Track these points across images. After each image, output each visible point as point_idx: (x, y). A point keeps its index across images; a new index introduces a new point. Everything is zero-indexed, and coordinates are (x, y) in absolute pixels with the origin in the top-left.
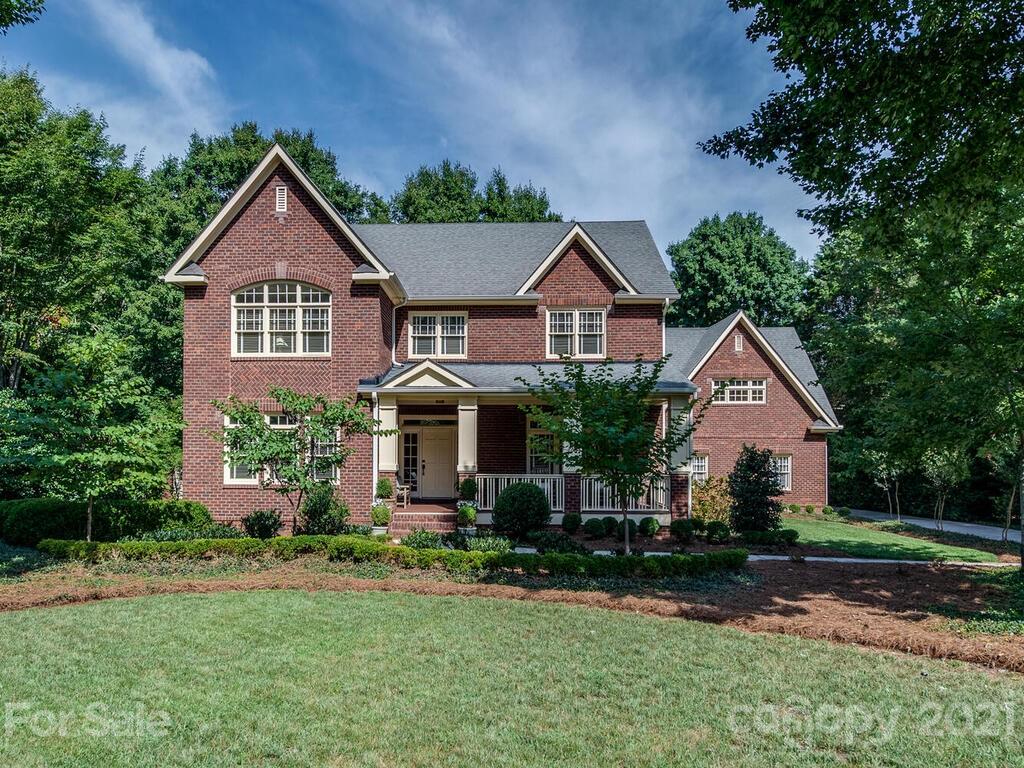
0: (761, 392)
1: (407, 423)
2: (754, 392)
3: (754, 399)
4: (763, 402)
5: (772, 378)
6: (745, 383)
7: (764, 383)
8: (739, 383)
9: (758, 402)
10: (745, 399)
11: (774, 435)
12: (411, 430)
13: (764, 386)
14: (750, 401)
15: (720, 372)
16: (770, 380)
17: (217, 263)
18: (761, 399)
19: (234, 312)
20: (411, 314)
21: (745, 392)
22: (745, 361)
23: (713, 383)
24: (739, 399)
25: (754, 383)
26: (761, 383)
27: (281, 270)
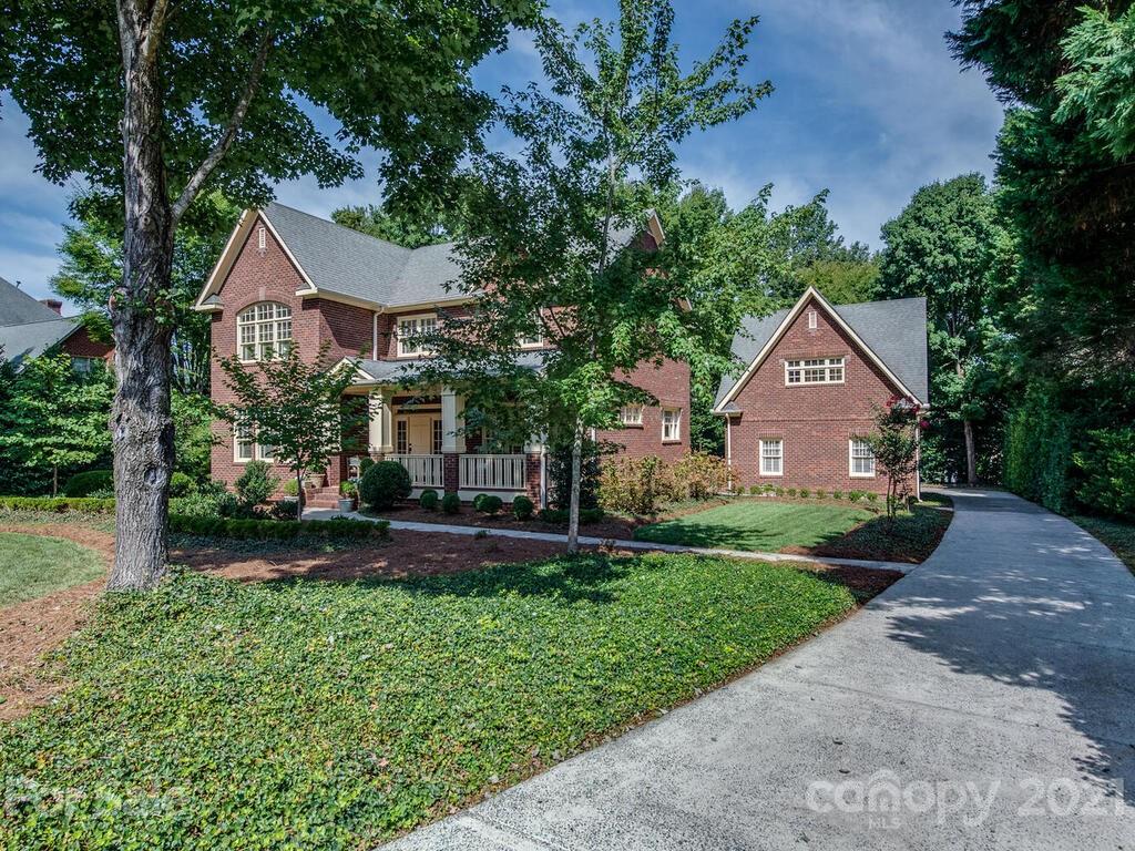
0: (839, 371)
1: (400, 412)
2: (832, 371)
3: (832, 378)
4: (843, 381)
5: (850, 354)
6: (822, 362)
7: (843, 361)
8: (815, 362)
9: (836, 382)
10: (822, 379)
11: (854, 416)
12: (403, 418)
13: (843, 365)
14: (827, 381)
15: (794, 353)
16: (848, 357)
17: (228, 294)
18: (839, 378)
19: (239, 330)
20: (400, 320)
21: (822, 372)
22: (819, 338)
23: (787, 364)
24: (815, 379)
25: (832, 362)
26: (839, 361)
27: (262, 294)
